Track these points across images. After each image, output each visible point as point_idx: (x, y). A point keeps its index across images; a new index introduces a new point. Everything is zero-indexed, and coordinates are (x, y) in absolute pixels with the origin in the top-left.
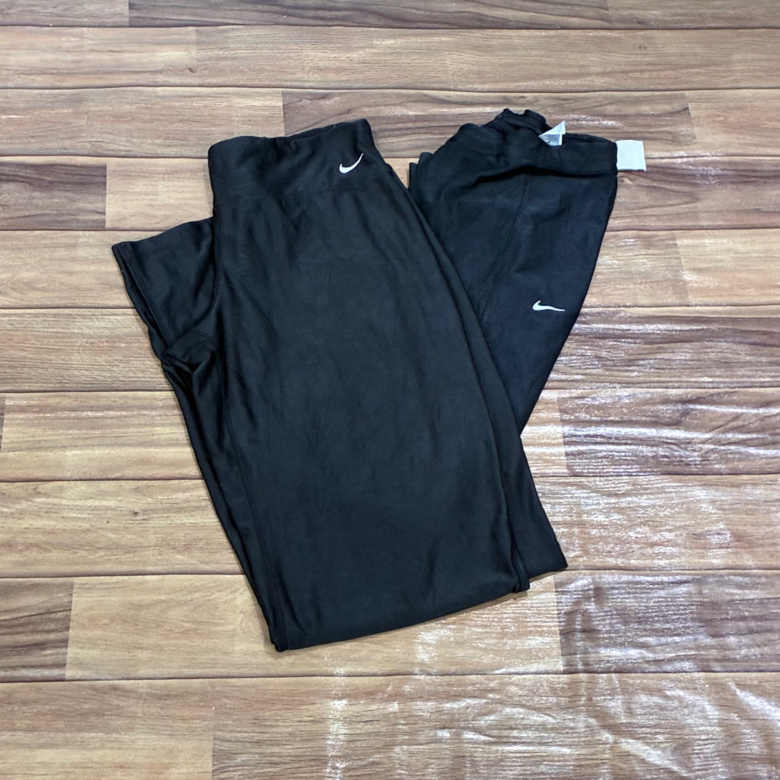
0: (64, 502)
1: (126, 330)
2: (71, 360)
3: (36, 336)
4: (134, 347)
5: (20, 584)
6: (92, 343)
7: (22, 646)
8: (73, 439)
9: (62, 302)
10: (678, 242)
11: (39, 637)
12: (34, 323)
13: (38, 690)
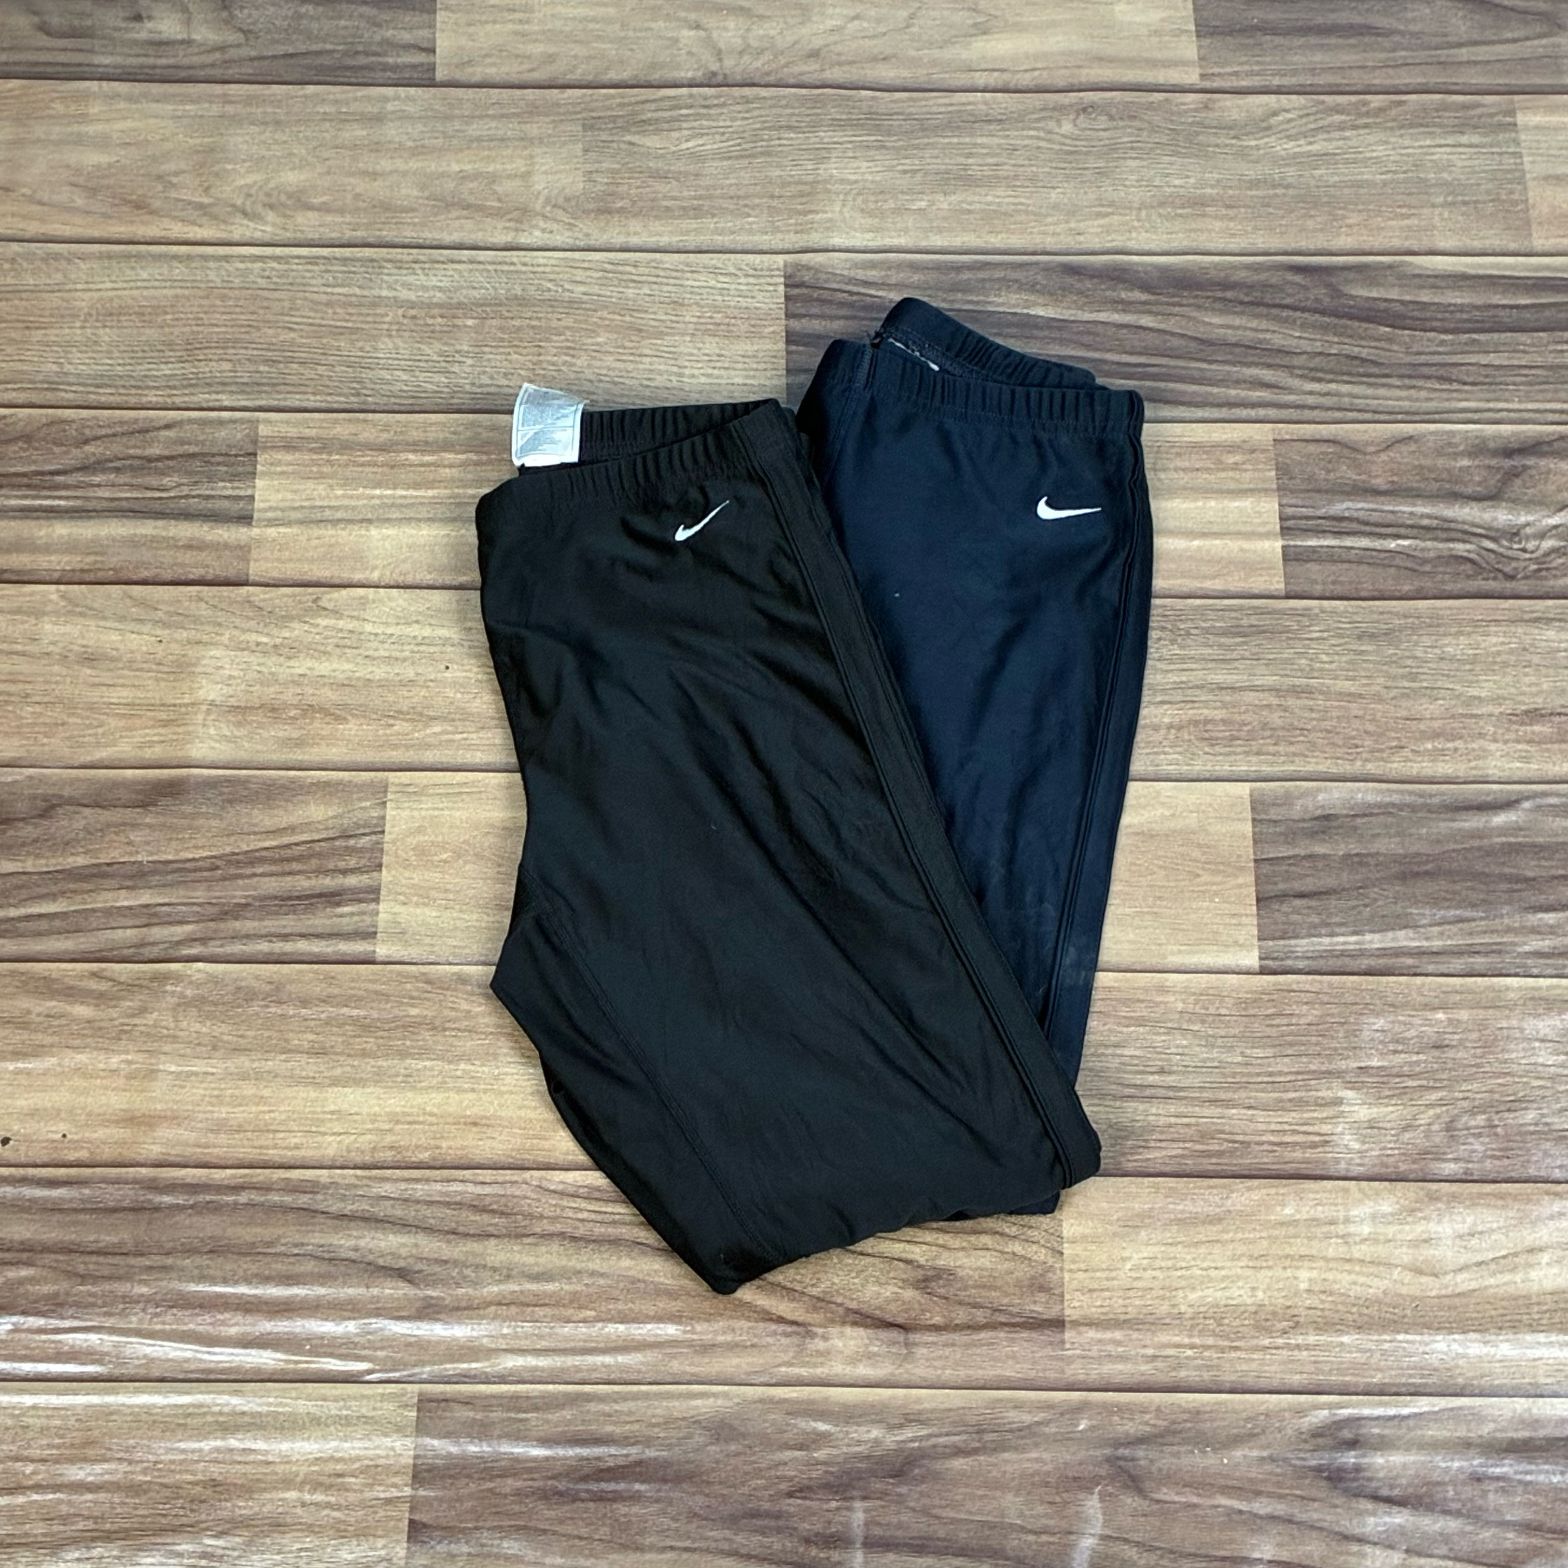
0: (369, 628)
1: (476, 294)
2: (376, 349)
3: (312, 301)
4: (491, 327)
5: (292, 781)
6: (414, 317)
7: (298, 898)
8: (384, 506)
9: (359, 233)
10: (1521, 119)
11: (328, 883)
12: (308, 275)
13: (330, 979)
